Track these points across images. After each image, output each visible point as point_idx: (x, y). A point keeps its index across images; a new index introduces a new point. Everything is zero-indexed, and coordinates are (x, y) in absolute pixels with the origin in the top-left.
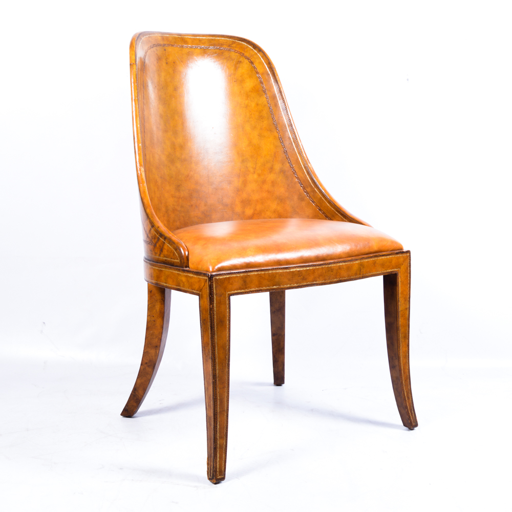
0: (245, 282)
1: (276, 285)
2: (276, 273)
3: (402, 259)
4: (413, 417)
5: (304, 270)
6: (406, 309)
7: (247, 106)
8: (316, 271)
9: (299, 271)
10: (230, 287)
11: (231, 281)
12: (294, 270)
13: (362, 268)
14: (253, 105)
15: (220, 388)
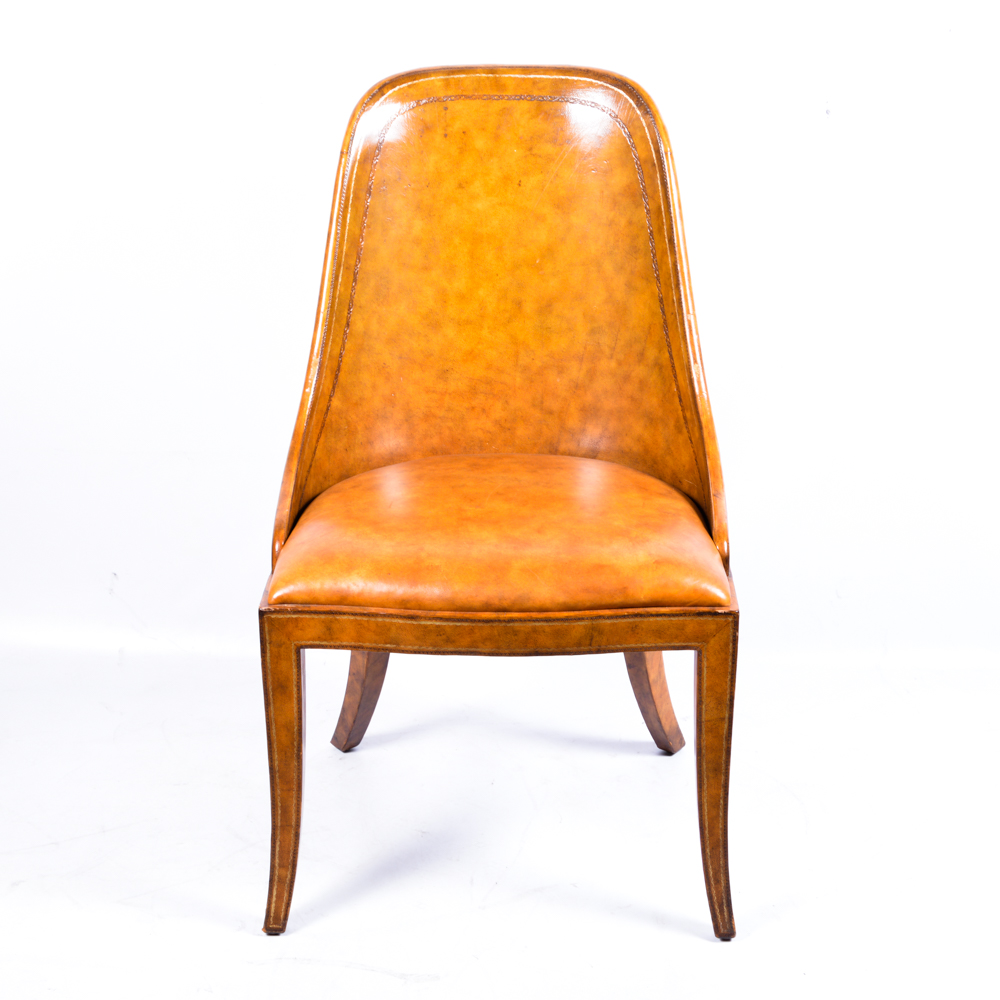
0: (329, 629)
1: (390, 643)
2: (392, 624)
3: (713, 627)
4: (723, 919)
5: (450, 627)
6: (723, 719)
7: (611, 223)
8: (476, 631)
9: (438, 626)
10: (298, 633)
11: (300, 625)
12: (429, 623)
13: (595, 634)
14: (623, 222)
15: (282, 790)
